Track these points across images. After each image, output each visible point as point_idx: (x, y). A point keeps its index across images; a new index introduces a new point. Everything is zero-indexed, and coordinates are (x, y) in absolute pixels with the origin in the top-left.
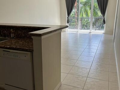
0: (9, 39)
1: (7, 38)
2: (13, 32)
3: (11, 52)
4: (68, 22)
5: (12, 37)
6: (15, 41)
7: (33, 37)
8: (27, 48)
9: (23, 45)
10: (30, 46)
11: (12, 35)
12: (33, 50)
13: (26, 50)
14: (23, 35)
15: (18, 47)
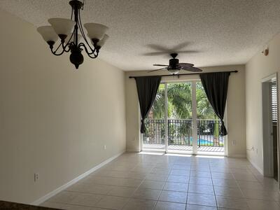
4: (143, 130)
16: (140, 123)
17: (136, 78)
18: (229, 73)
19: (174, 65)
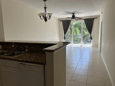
0: (24, 53)
1: (22, 52)
2: (27, 47)
3: (27, 65)
4: (65, 38)
5: (26, 51)
6: (29, 55)
7: (46, 53)
8: (40, 62)
9: (36, 58)
10: (43, 60)
11: (27, 50)
12: (46, 63)
13: (40, 64)
14: (35, 50)
15: (33, 61)
16: (64, 36)
17: (62, 21)
18: (94, 19)
19: (73, 17)
